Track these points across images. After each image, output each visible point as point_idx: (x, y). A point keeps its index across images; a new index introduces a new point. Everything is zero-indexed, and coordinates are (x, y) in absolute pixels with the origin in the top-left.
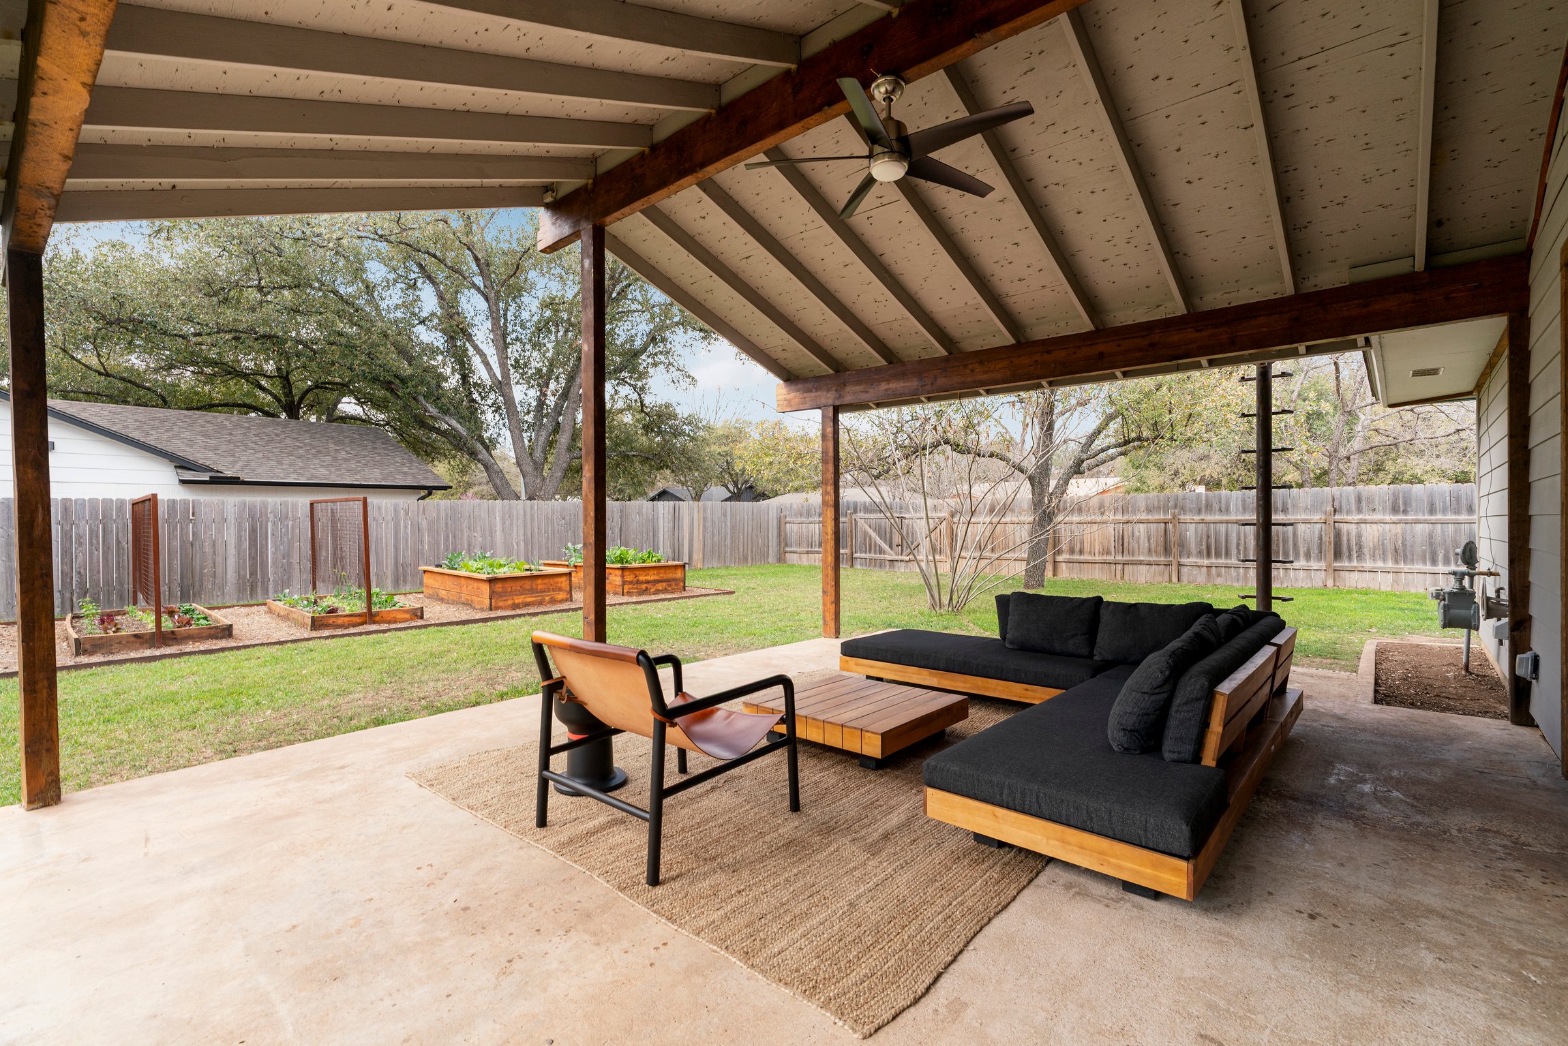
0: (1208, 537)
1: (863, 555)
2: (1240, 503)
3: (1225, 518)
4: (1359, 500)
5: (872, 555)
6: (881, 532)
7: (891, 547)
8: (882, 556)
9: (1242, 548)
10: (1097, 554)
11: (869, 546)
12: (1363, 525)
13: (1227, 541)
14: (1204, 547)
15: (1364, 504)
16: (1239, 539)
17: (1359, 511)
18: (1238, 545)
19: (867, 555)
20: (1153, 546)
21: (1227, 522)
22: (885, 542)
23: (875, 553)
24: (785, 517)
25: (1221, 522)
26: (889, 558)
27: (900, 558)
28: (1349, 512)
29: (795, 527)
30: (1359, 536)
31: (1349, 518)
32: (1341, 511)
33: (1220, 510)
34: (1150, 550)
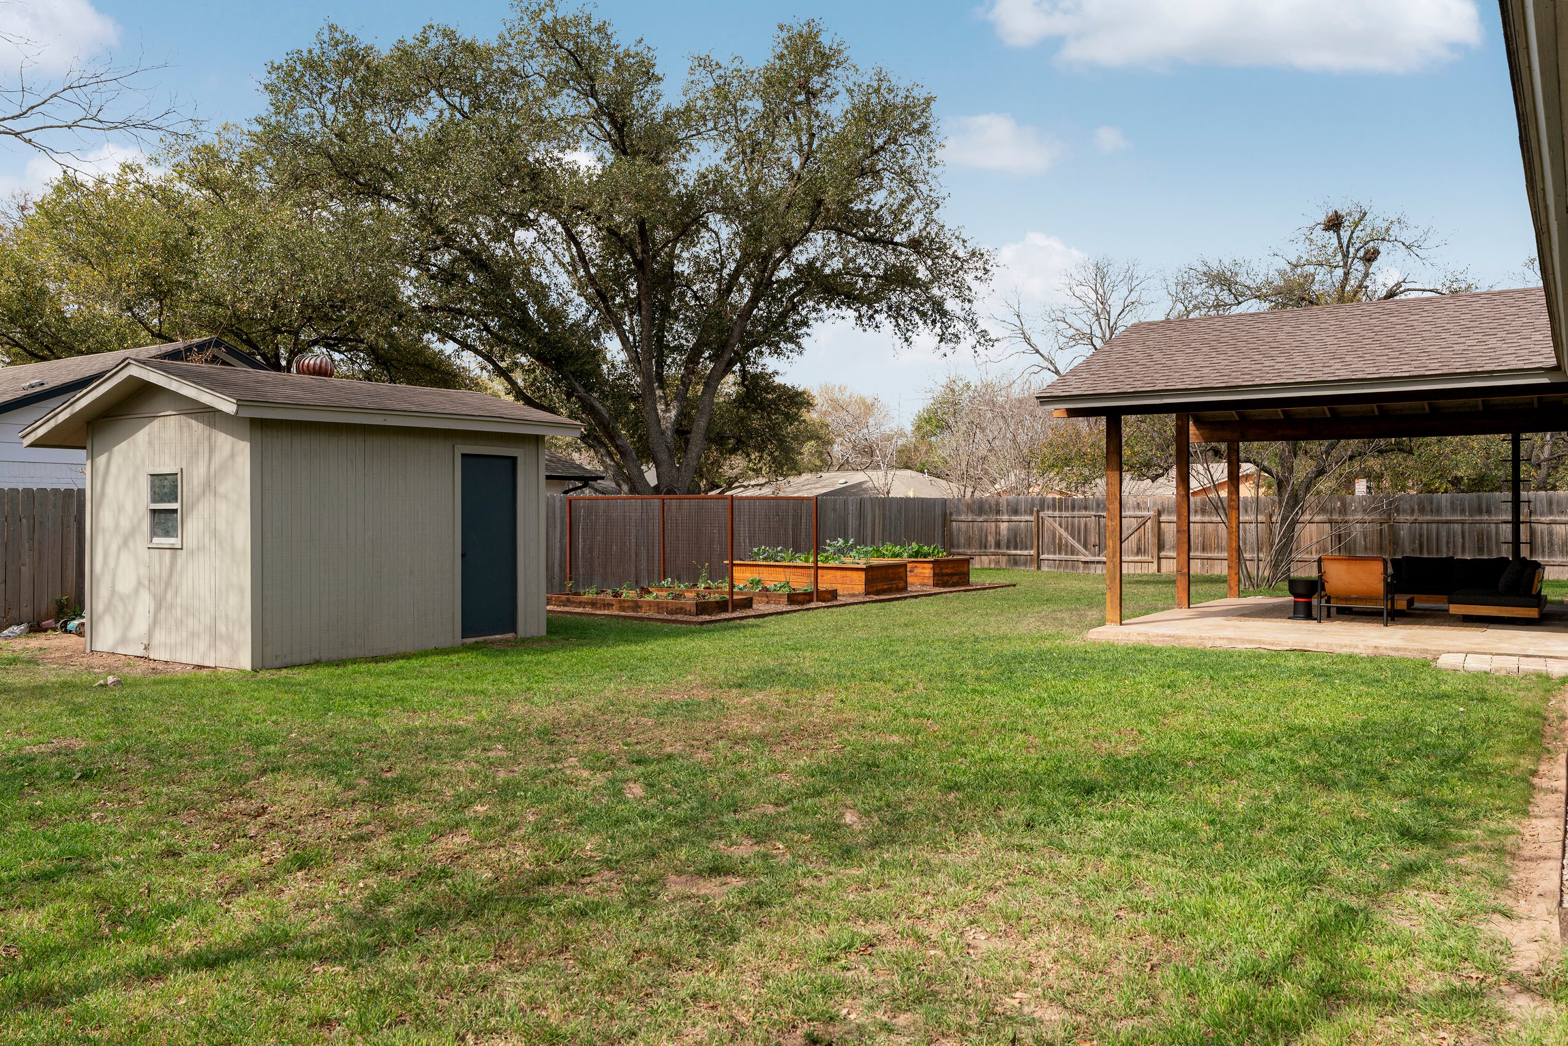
0: (1421, 536)
1: (1051, 557)
2: (1449, 505)
3: (1436, 518)
4: (1550, 503)
5: (1063, 557)
6: (1073, 531)
7: (1085, 547)
8: (1075, 557)
9: (1451, 545)
10: (1314, 553)
11: (1061, 547)
12: (1554, 526)
13: (1438, 539)
14: (1417, 545)
15: (1554, 507)
16: (1448, 538)
17: (1551, 513)
18: (1448, 543)
19: (1057, 557)
20: (1368, 545)
21: (1438, 522)
22: (1079, 541)
23: (1066, 554)
24: (951, 514)
25: (1432, 522)
26: (1083, 559)
27: (1097, 559)
28: (1542, 514)
29: (963, 525)
30: (1551, 534)
31: (1543, 519)
32: (1535, 513)
33: (1432, 511)
34: (1366, 548)
